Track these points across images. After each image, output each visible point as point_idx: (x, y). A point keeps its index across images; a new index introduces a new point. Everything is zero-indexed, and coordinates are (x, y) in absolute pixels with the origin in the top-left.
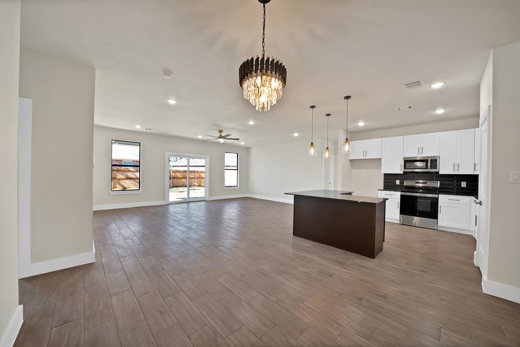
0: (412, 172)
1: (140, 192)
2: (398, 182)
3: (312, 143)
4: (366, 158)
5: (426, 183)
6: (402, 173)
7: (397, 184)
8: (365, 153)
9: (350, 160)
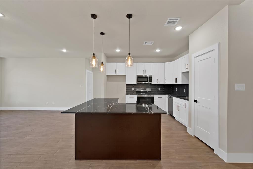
0: (140, 83)
2: (133, 89)
3: (94, 54)
4: (117, 75)
5: (146, 89)
6: (136, 84)
7: (132, 90)
8: (116, 71)
9: (107, 75)
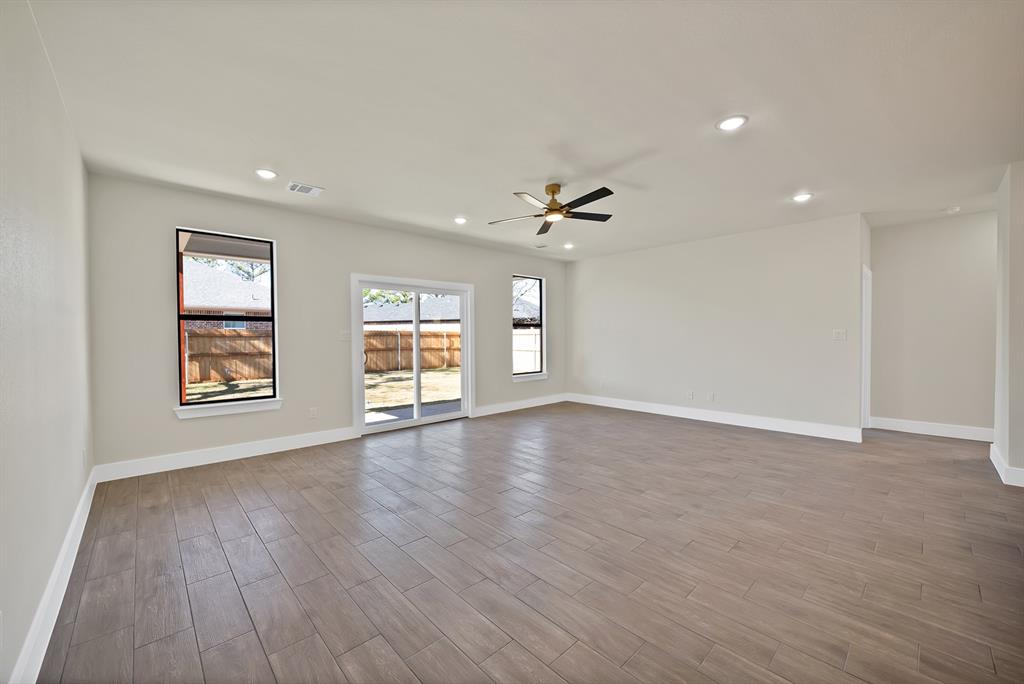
1: (277, 406)
